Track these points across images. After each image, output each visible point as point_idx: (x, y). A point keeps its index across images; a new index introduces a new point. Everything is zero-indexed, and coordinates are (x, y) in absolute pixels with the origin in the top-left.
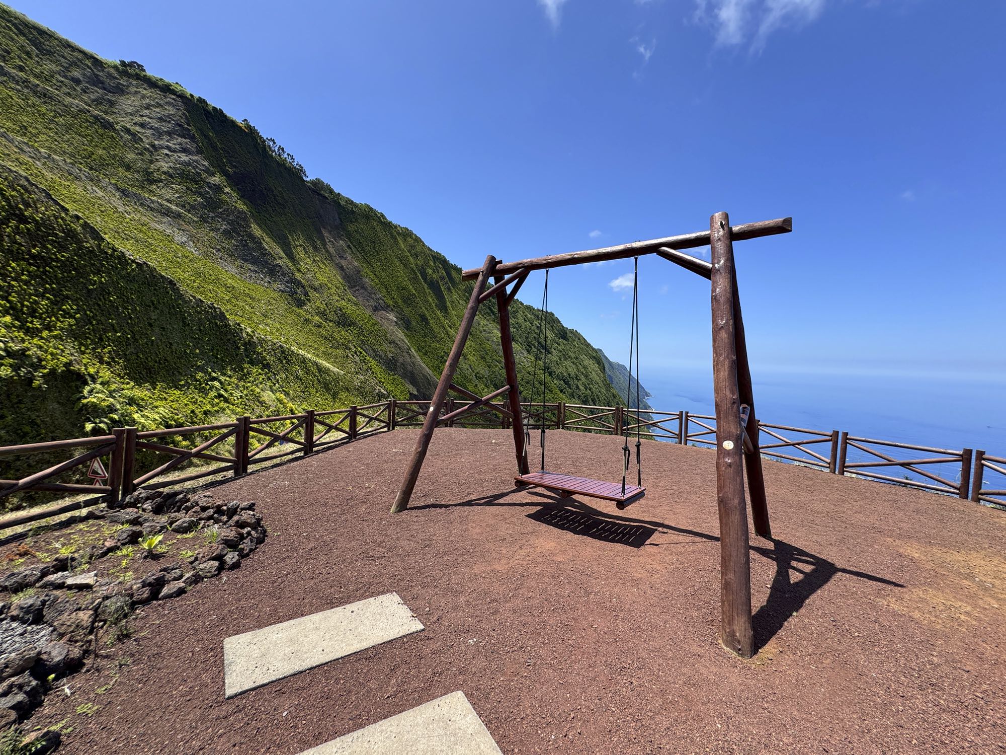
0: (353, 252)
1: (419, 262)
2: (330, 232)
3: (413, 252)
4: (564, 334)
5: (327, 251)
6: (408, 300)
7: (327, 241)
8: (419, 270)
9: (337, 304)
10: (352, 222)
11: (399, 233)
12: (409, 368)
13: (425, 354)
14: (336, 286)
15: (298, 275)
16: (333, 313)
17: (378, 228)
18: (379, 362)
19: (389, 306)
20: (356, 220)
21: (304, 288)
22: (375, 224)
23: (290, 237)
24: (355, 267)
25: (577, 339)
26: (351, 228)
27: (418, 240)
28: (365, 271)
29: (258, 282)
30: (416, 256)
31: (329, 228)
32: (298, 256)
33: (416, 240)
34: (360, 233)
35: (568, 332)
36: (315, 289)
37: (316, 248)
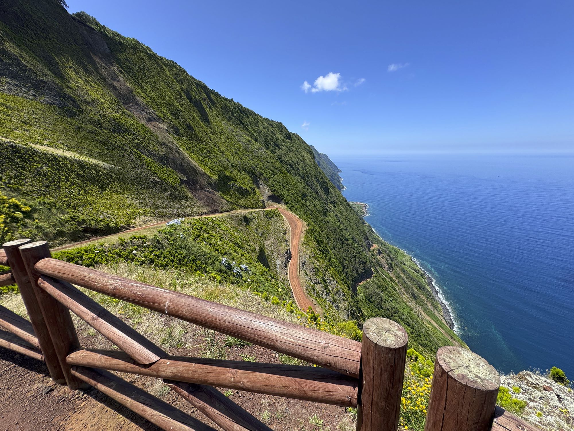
0: (125, 76)
1: (184, 87)
2: (101, 59)
3: (178, 79)
4: (289, 136)
5: (99, 73)
6: (176, 114)
7: (98, 65)
8: (184, 93)
9: (110, 115)
10: (121, 52)
11: (166, 64)
12: (179, 162)
13: (193, 152)
14: (109, 102)
15: (68, 91)
16: (107, 122)
17: (146, 58)
18: (154, 159)
19: (160, 118)
20: (125, 51)
21: (75, 102)
22: (142, 54)
23: (56, 59)
24: (127, 88)
25: (297, 139)
26: (121, 56)
27: (182, 70)
28: (137, 91)
29: (20, 94)
30: (181, 82)
31: (100, 55)
32: (67, 76)
33: (180, 70)
34: (129, 61)
35: (292, 135)
36: (88, 104)
37: (86, 71)
